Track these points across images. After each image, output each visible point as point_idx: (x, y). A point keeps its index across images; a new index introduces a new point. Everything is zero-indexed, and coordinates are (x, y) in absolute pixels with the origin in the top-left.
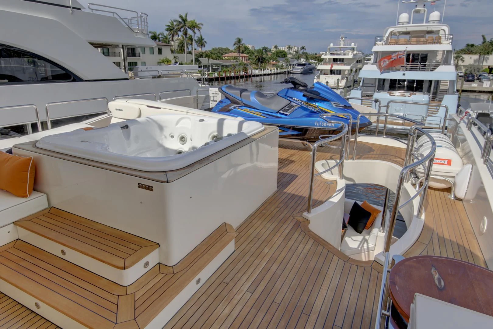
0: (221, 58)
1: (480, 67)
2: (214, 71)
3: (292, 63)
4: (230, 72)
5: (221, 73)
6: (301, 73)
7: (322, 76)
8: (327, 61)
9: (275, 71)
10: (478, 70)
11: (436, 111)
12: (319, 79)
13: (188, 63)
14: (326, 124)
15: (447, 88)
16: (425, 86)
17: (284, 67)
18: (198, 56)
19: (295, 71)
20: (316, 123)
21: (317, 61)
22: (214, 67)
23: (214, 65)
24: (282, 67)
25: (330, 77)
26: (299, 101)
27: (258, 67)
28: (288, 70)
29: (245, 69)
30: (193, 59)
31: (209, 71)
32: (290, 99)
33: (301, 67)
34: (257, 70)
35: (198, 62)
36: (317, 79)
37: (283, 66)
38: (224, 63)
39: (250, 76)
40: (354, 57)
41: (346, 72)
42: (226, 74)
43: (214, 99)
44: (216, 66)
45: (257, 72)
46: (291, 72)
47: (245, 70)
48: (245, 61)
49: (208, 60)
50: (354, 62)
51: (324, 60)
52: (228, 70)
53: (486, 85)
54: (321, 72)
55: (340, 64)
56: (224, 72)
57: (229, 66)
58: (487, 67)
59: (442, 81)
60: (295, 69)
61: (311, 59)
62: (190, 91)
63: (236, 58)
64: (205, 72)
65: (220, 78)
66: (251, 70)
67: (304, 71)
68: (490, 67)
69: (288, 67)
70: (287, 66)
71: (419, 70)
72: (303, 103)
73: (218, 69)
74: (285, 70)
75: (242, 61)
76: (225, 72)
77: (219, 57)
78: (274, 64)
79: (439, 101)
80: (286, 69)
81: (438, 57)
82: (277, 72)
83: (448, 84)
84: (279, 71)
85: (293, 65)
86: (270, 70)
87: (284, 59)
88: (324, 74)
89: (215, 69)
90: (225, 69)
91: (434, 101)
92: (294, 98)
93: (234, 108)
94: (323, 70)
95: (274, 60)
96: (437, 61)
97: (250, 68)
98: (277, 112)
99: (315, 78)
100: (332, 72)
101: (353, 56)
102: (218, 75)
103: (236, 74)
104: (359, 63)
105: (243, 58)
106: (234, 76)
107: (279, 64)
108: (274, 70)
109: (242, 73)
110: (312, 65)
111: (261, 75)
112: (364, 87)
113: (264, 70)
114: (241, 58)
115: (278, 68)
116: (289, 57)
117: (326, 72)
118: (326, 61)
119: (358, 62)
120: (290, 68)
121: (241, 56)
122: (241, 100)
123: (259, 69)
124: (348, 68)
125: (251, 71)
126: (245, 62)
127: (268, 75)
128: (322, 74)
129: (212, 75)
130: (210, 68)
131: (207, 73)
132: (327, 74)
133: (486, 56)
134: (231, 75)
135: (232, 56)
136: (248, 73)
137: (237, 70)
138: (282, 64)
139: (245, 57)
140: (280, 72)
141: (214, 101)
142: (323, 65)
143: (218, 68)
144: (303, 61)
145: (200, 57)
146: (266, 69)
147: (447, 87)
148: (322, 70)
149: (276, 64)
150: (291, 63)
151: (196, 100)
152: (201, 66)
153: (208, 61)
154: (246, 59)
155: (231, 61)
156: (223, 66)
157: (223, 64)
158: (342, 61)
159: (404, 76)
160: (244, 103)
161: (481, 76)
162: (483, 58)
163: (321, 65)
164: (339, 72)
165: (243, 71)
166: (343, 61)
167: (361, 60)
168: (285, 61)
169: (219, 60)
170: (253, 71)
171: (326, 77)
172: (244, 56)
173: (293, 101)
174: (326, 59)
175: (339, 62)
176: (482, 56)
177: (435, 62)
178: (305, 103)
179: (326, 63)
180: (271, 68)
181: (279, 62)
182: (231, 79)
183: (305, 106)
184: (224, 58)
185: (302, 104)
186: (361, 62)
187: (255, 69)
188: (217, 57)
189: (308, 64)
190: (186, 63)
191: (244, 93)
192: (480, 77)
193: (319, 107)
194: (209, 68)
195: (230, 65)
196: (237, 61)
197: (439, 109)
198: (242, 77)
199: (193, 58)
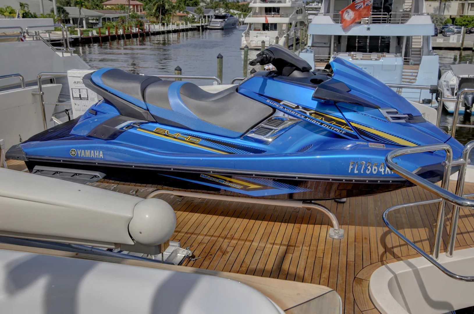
0: (100, 7)
1: (443, 17)
2: (91, 28)
3: (207, 15)
4: (117, 28)
5: (102, 30)
6: (222, 29)
7: (252, 33)
8: (257, 11)
9: (183, 27)
10: (440, 21)
11: (414, 79)
12: (249, 37)
13: (45, 14)
14: (376, 168)
15: (420, 47)
16: (393, 44)
17: (196, 20)
18: (63, 3)
19: (212, 25)
20: (351, 167)
21: (241, 11)
22: (91, 21)
23: (89, 18)
24: (193, 21)
25: (262, 34)
26: (297, 107)
27: (158, 21)
28: (203, 24)
29: (139, 23)
30: (53, 8)
31: (83, 27)
32: (275, 105)
33: (221, 20)
34: (157, 24)
35: (63, 13)
36: (245, 37)
37: (194, 19)
38: (106, 15)
39: (148, 34)
40: (293, 6)
41: (284, 27)
42: (110, 32)
43: (80, 95)
44: (93, 20)
45: (158, 28)
46: (208, 27)
47: (140, 25)
48: (138, 11)
49: (79, 9)
50: (294, 13)
51: (253, 10)
52: (114, 26)
53: (453, 40)
54: (250, 27)
55: (275, 15)
56: (106, 28)
57: (114, 19)
58: (449, 17)
59: (413, 37)
60: (213, 23)
61: (233, 9)
62: (21, 78)
63: (125, 8)
64: (76, 29)
65: (102, 37)
66: (149, 25)
67: (225, 25)
68: (452, 17)
69: (202, 20)
70: (200, 19)
71: (388, 22)
72: (311, 114)
73: (98, 24)
74: (198, 25)
75: (134, 11)
76: (108, 28)
77: (97, 5)
78: (181, 16)
79: (415, 64)
80: (199, 23)
81: (406, 4)
82: (187, 27)
83: (422, 40)
84: (189, 26)
85: (209, 17)
86: (177, 25)
87: (195, 8)
88: (255, 30)
89: (92, 23)
90: (108, 23)
91: (408, 64)
92: (285, 102)
93: (128, 127)
94: (253, 23)
95: (181, 11)
96: (405, 10)
97: (147, 22)
98: (241, 136)
99: (243, 36)
100: (266, 27)
101: (291, 5)
102: (97, 33)
103: (126, 31)
104: (300, 14)
105: (135, 7)
106: (123, 35)
107: (189, 16)
108: (182, 24)
109: (135, 30)
110: (235, 16)
111: (163, 33)
112: (315, 48)
113: (167, 25)
114: (131, 7)
115: (188, 22)
116: (202, 6)
117: (256, 26)
118: (255, 11)
119: (297, 12)
120: (205, 22)
121: (132, 5)
122: (145, 107)
123: (160, 24)
124: (286, 20)
125: (148, 27)
126: (138, 13)
127: (175, 31)
128: (251, 30)
129: (87, 32)
130: (84, 22)
131: (78, 30)
132: (259, 30)
133: (447, 3)
134: (119, 33)
135: (118, 4)
136: (145, 30)
137: (127, 25)
138: (193, 16)
139: (137, 6)
140: (191, 27)
141: (80, 98)
142: (252, 17)
143: (97, 22)
144: (222, 12)
145: (67, 6)
146: (171, 23)
147: (420, 45)
148: (251, 24)
149: (185, 16)
150: (205, 15)
151: (38, 98)
152: (69, 20)
153: (80, 11)
154: (139, 8)
155: (116, 12)
156: (104, 19)
157: (104, 17)
158: (276, 11)
159: (368, 31)
160: (153, 113)
161: (445, 29)
162: (444, 6)
163: (249, 17)
164: (274, 26)
165: (137, 27)
166: (278, 11)
167: (302, 9)
168: (198, 11)
169: (97, 9)
170: (152, 27)
171: (258, 33)
172: (136, 4)
173: (282, 107)
174: (255, 8)
175: (273, 13)
176: (443, 3)
177: (402, 11)
178: (315, 113)
179: (255, 15)
180: (178, 22)
181: (188, 13)
182: (119, 39)
183: (314, 122)
184: (105, 7)
185: (306, 117)
186: (302, 13)
187: (154, 24)
188: (94, 6)
189: (229, 16)
190: (42, 15)
191: (149, 90)
192: (443, 30)
193: (353, 124)
194: (81, 24)
195: (116, 18)
196: (126, 11)
197: (416, 76)
198: (135, 35)
199: (53, 6)
